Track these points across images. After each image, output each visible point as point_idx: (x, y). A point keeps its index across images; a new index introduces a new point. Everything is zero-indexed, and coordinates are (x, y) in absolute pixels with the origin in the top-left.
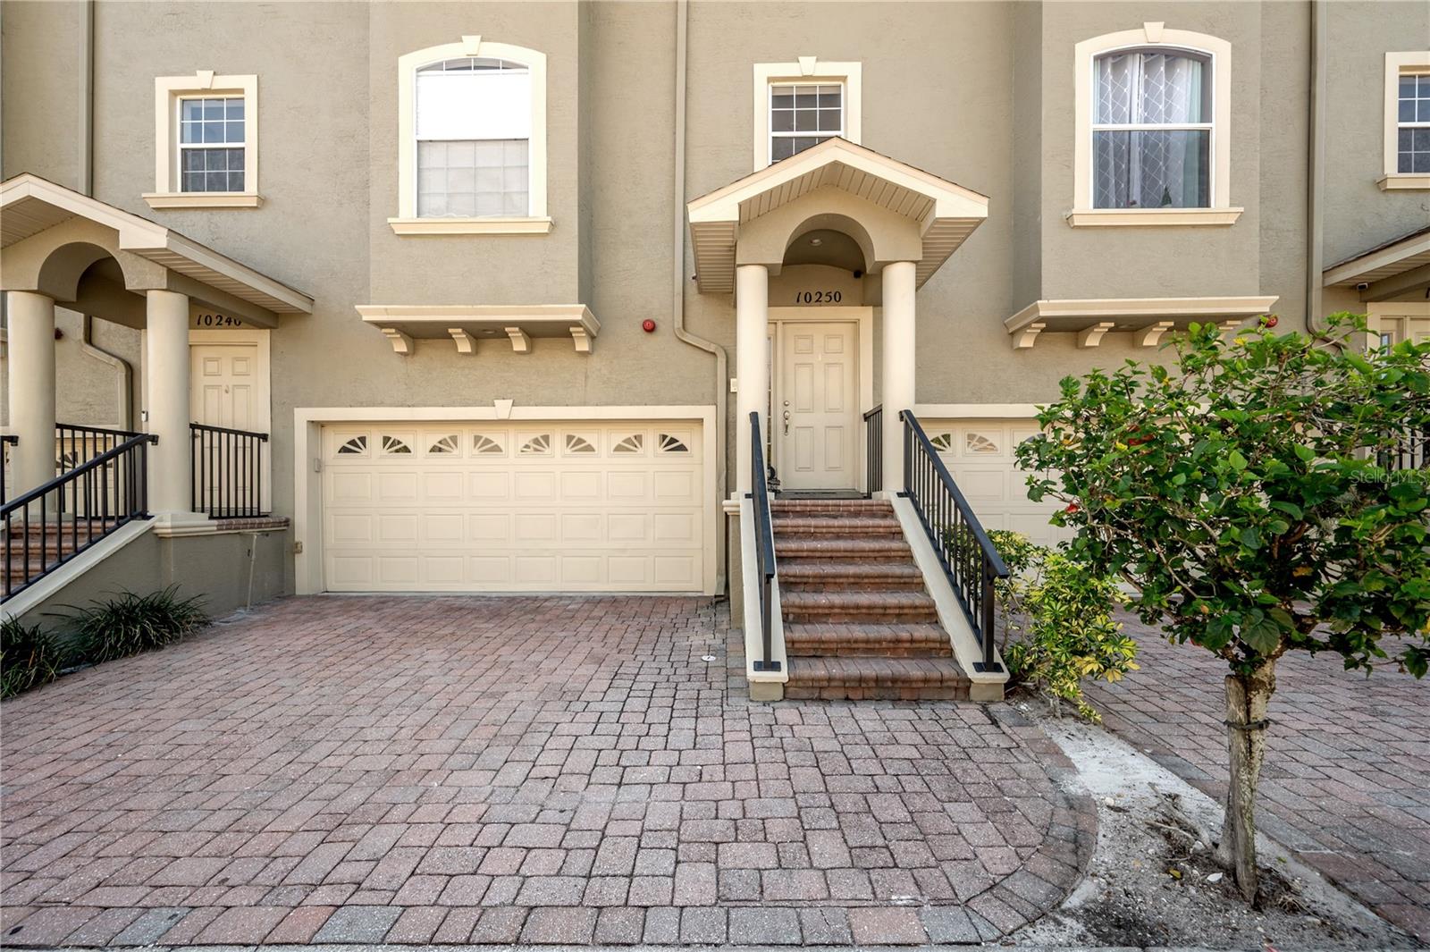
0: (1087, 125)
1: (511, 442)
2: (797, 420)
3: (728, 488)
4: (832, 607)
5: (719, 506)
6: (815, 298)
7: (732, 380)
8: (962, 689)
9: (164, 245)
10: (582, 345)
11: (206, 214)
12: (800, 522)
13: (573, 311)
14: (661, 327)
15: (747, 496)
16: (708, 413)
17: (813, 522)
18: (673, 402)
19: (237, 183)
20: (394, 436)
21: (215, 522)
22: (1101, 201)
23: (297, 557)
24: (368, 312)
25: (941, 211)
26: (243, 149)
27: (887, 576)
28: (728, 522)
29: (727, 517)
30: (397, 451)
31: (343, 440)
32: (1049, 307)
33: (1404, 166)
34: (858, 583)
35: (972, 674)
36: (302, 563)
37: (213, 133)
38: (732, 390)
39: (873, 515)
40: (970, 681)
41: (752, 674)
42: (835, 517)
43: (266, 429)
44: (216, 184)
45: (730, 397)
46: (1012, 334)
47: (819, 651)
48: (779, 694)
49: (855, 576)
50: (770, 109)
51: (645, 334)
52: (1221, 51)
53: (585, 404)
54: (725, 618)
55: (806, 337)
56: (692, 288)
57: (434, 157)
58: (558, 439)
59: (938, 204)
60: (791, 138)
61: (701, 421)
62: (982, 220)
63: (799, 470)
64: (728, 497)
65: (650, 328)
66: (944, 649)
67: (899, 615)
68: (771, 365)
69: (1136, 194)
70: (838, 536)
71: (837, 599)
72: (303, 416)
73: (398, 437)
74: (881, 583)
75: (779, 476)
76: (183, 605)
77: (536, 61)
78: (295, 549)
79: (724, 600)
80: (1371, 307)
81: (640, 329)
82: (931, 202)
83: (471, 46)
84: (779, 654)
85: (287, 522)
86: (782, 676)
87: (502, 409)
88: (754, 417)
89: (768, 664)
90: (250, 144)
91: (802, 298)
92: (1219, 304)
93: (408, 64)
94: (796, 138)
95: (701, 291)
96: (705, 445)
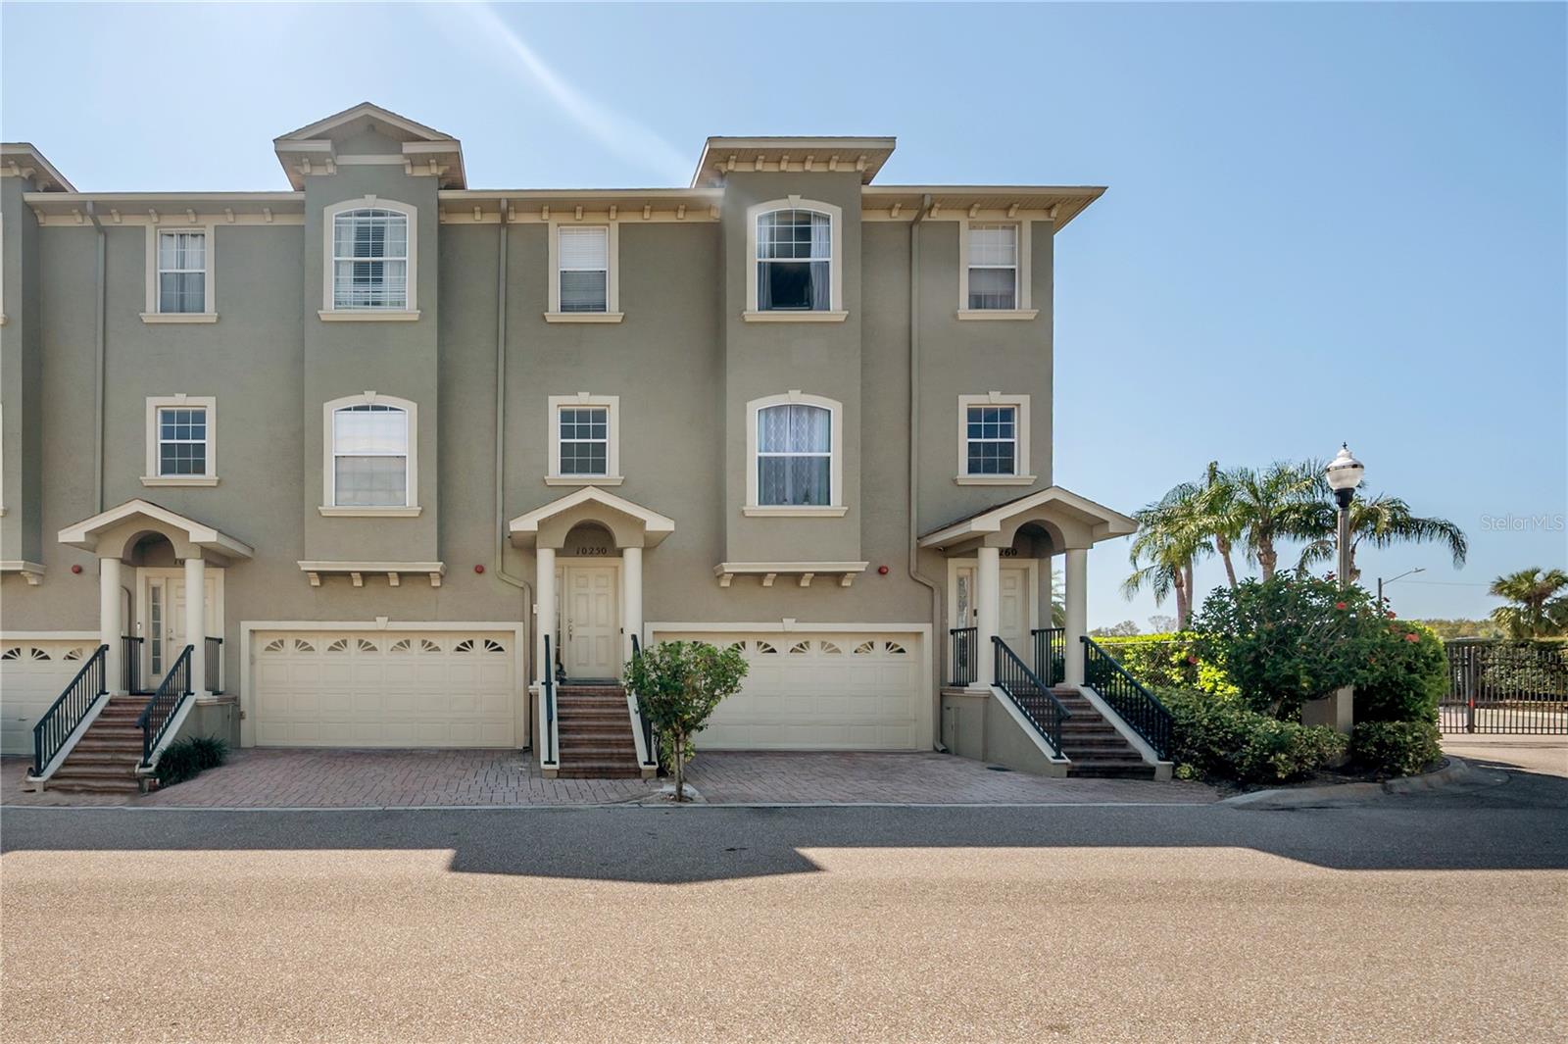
0: (754, 453)
1: (384, 645)
2: (578, 632)
3: (532, 678)
4: (584, 740)
5: (526, 689)
6: (589, 551)
7: (534, 606)
8: (638, 773)
9: (215, 540)
10: (436, 583)
11: (180, 490)
12: (572, 698)
13: (435, 566)
14: (488, 569)
15: (543, 684)
16: (518, 627)
17: (579, 698)
18: (495, 620)
19: (200, 468)
20: (303, 640)
21: (216, 697)
22: (764, 500)
23: (242, 721)
24: (304, 565)
25: (649, 527)
26: (204, 444)
27: (613, 726)
28: (531, 699)
29: (531, 695)
30: (306, 650)
31: (268, 642)
32: (730, 567)
33: (973, 468)
34: (598, 729)
35: (642, 766)
36: (245, 724)
37: (183, 434)
38: (535, 612)
39: (615, 695)
40: (640, 769)
41: (542, 765)
42: (593, 696)
43: (221, 635)
44: (184, 469)
45: (533, 617)
46: (718, 577)
47: (576, 758)
48: (556, 775)
49: (597, 726)
50: (560, 424)
51: (476, 574)
52: (836, 408)
53: (436, 620)
54: (531, 757)
55: (585, 576)
56: (508, 544)
57: (345, 466)
58: (416, 643)
59: (647, 525)
60: (573, 443)
61: (514, 632)
62: (671, 532)
63: (579, 665)
64: (531, 684)
65: (480, 570)
66: (634, 757)
67: (617, 744)
68: (559, 595)
69: (789, 494)
70: (593, 707)
71: (586, 736)
72: (246, 626)
73: (306, 641)
74: (610, 730)
75: (566, 669)
76: (219, 744)
77: (410, 408)
78: (241, 716)
79: (530, 749)
80: (950, 560)
81: (472, 571)
82: (643, 522)
83: (370, 398)
84: (556, 757)
85: (235, 699)
86: (557, 766)
87: (382, 623)
88: (547, 637)
89: (550, 762)
90: (210, 442)
91: (580, 552)
92: (835, 566)
93: (330, 408)
94: (577, 443)
95: (513, 546)
96: (517, 648)
